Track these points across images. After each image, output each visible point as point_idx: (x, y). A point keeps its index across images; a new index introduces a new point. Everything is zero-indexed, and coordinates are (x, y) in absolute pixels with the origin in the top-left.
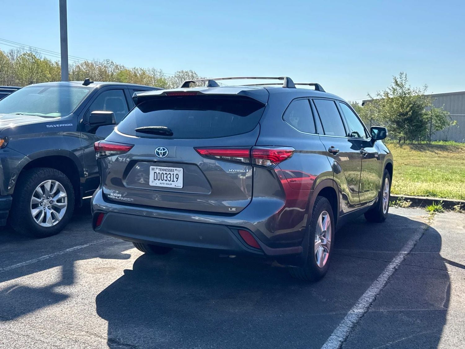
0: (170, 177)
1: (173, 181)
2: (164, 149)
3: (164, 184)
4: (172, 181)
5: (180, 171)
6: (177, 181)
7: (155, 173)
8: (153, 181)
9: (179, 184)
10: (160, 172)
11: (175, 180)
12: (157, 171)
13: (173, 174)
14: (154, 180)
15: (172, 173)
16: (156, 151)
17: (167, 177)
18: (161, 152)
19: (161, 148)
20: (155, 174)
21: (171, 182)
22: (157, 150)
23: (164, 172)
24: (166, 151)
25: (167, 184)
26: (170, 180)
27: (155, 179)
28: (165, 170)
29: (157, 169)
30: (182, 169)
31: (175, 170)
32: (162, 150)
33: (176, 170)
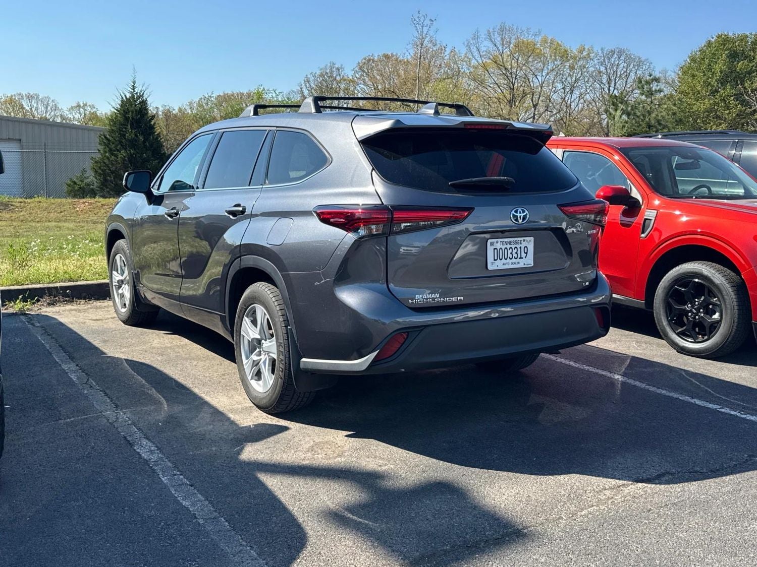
0: (516, 253)
1: (521, 258)
2: (524, 212)
3: (508, 264)
4: (520, 258)
5: (529, 243)
6: (526, 257)
7: (494, 249)
8: (492, 263)
9: (528, 261)
10: (502, 247)
11: (524, 255)
12: (498, 246)
13: (521, 248)
14: (495, 260)
15: (518, 246)
16: (513, 214)
17: (511, 253)
18: (520, 215)
19: (520, 210)
20: (496, 250)
21: (518, 260)
22: (513, 212)
23: (508, 246)
24: (527, 214)
25: (512, 263)
26: (516, 257)
27: (496, 258)
28: (510, 243)
29: (497, 242)
30: (532, 239)
31: (522, 241)
32: (522, 212)
33: (524, 241)
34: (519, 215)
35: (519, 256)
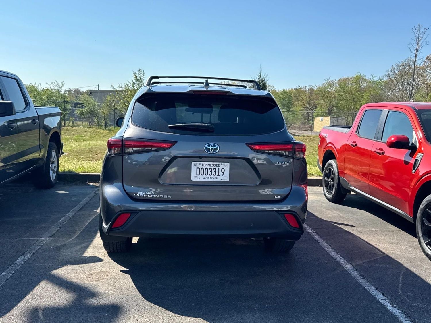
0: (215, 172)
1: (219, 175)
2: (215, 146)
3: (208, 178)
4: (217, 175)
5: (226, 166)
6: (223, 175)
7: (197, 168)
8: (195, 176)
9: (225, 177)
10: (203, 167)
11: (221, 173)
12: (200, 166)
13: (219, 169)
14: (197, 175)
15: (217, 168)
16: (206, 147)
17: (211, 172)
18: (212, 148)
19: (212, 144)
20: (198, 169)
21: (216, 176)
22: (206, 146)
23: (209, 167)
24: (218, 147)
25: (212, 178)
26: (215, 174)
27: (198, 174)
28: (210, 165)
29: (200, 164)
30: (228, 164)
31: (220, 165)
32: (213, 146)
33: (222, 164)
34: (210, 148)
35: (217, 174)
